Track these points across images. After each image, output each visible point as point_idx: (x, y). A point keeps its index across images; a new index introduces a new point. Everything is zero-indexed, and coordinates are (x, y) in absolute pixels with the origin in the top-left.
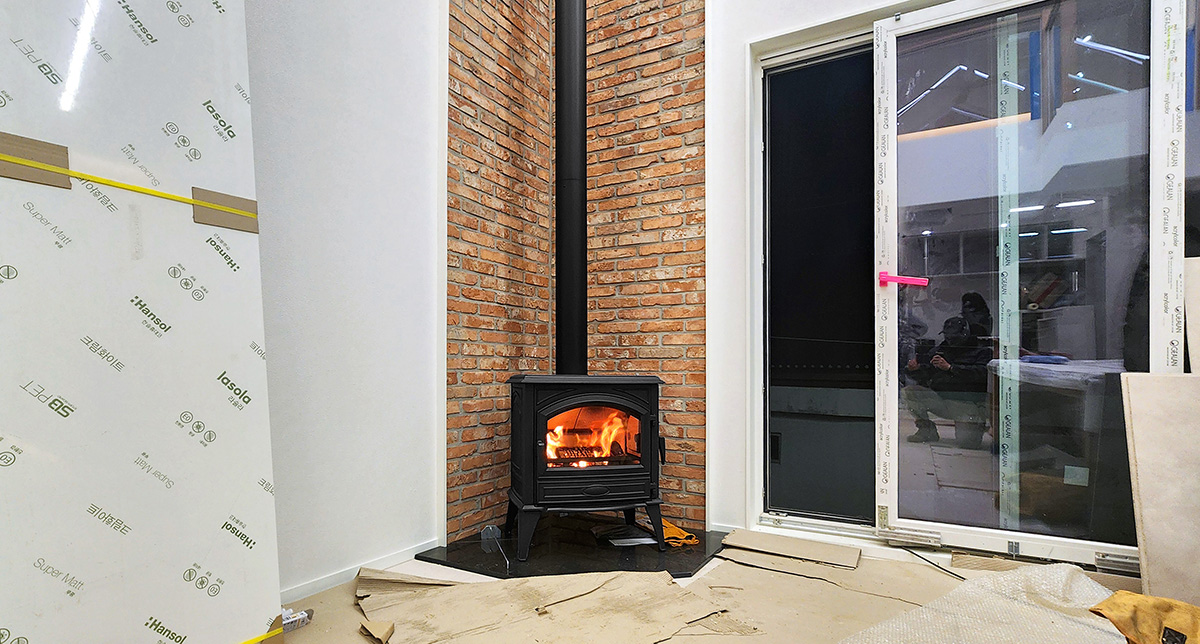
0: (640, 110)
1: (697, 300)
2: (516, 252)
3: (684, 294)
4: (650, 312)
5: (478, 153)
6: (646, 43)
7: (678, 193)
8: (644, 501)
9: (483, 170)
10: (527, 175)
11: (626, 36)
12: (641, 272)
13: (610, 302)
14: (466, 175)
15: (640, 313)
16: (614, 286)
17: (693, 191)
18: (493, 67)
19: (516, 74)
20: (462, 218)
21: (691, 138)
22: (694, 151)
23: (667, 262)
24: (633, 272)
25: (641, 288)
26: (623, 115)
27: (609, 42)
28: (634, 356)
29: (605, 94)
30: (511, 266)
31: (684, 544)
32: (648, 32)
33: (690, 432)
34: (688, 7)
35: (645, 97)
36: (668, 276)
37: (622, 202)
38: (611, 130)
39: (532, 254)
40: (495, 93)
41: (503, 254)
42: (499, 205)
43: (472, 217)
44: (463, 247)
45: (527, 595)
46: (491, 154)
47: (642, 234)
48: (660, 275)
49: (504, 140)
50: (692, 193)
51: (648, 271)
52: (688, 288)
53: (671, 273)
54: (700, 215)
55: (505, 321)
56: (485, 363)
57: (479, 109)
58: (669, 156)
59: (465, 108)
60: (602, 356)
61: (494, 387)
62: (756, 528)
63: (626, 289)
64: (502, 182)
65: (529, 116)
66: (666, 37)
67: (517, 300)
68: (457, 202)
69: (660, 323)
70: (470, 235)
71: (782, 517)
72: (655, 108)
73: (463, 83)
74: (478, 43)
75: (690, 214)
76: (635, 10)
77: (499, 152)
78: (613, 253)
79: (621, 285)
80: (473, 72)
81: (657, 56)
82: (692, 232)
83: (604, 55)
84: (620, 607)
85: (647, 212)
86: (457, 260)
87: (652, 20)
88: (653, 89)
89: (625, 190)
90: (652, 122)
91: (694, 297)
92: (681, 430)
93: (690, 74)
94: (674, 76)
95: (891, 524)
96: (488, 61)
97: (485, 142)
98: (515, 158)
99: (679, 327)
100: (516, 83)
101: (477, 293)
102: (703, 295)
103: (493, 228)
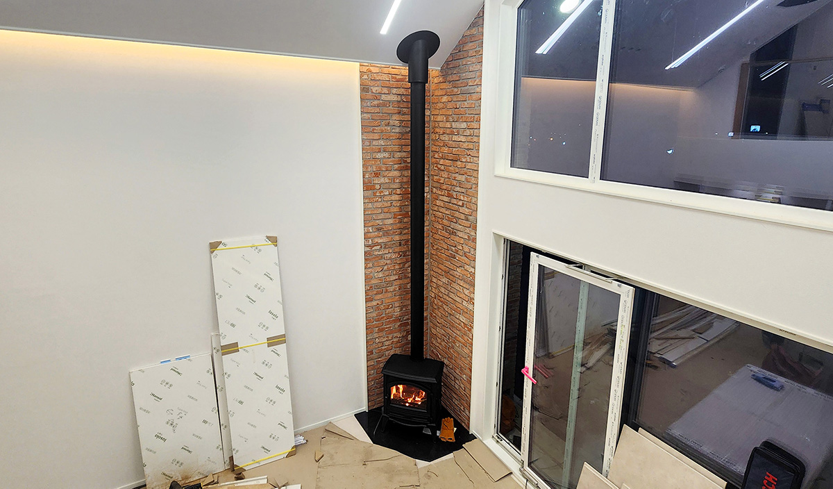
0: (457, 239)
2: (405, 293)
4: (458, 333)
5: (383, 262)
6: (460, 208)
7: (467, 286)
9: (386, 268)
11: (454, 200)
14: (375, 274)
17: (471, 289)
18: (391, 221)
19: (405, 216)
20: (374, 291)
21: (471, 263)
22: (472, 270)
26: (452, 237)
28: (452, 347)
32: (461, 203)
35: (460, 234)
37: (451, 278)
38: (448, 241)
40: (392, 231)
42: (395, 278)
43: (379, 290)
46: (390, 259)
47: (456, 297)
49: (398, 249)
54: (473, 301)
57: (383, 244)
58: (466, 267)
59: (374, 248)
63: (451, 317)
66: (467, 210)
68: (370, 287)
70: (379, 296)
72: (462, 241)
73: (374, 238)
74: (382, 216)
75: (470, 298)
77: (394, 256)
80: (379, 230)
81: (463, 217)
82: (470, 307)
85: (459, 288)
86: (372, 309)
87: (462, 198)
88: (461, 231)
89: (452, 273)
90: (461, 247)
93: (472, 233)
94: (468, 230)
97: (386, 256)
100: (406, 220)
101: (383, 317)
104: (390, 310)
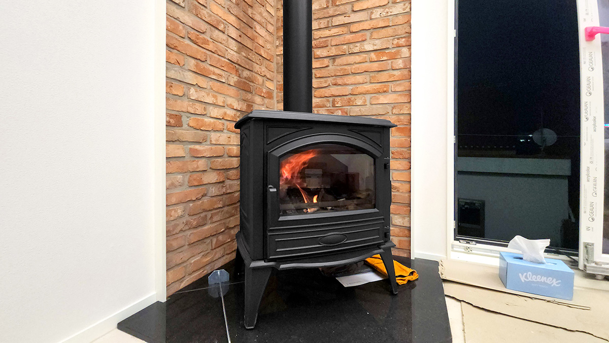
1: (401, 66)
2: (246, 22)
3: (390, 62)
8: (378, 246)
12: (351, 46)
15: (351, 79)
16: (328, 59)
23: (375, 35)
24: (345, 47)
25: (352, 59)
30: (241, 32)
36: (375, 48)
41: (234, 18)
47: (352, 15)
48: (368, 47)
51: (358, 44)
52: (393, 57)
53: (379, 44)
63: (339, 61)
67: (248, 64)
69: (368, 87)
78: (327, 33)
79: (333, 58)
91: (400, 63)
95: (596, 259)
99: (385, 89)
101: (206, 42)
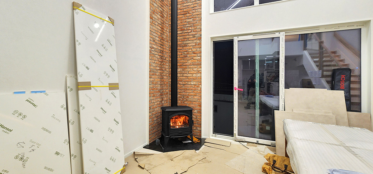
0: (188, 47)
2: (162, 78)
4: (190, 91)
5: (155, 58)
6: (189, 33)
7: (196, 66)
8: (189, 134)
9: (156, 62)
10: (164, 60)
11: (185, 31)
12: (188, 82)
13: (182, 89)
14: (153, 64)
15: (188, 91)
16: (182, 85)
17: (199, 66)
18: (157, 39)
19: (162, 39)
20: (152, 73)
21: (199, 55)
22: (199, 58)
23: (194, 81)
24: (186, 82)
25: (188, 86)
26: (184, 48)
27: (182, 31)
28: (187, 100)
29: (181, 43)
30: (161, 81)
31: (197, 142)
32: (190, 31)
33: (198, 117)
34: (198, 27)
35: (189, 45)
37: (184, 67)
38: (182, 51)
39: (165, 77)
40: (158, 44)
41: (159, 79)
42: (159, 68)
43: (153, 73)
44: (152, 79)
45: (168, 156)
46: (157, 58)
47: (188, 74)
48: (192, 84)
49: (160, 54)
50: (199, 67)
51: (190, 82)
52: (198, 87)
53: (194, 83)
54: (200, 72)
55: (160, 93)
56: (156, 104)
57: (155, 49)
58: (194, 58)
59: (152, 49)
60: (180, 100)
61: (157, 108)
62: (211, 137)
64: (159, 63)
65: (164, 47)
66: (194, 33)
67: (162, 88)
68: (151, 70)
69: (192, 94)
70: (153, 76)
71: (216, 135)
72: (191, 47)
73: (152, 44)
74: (155, 34)
75: (198, 71)
76: (187, 26)
77: (159, 57)
78: (182, 78)
79: (184, 85)
80: (154, 41)
81: (191, 36)
82: (199, 75)
83: (180, 34)
84: (186, 158)
85: (189, 70)
86: (151, 82)
87: (191, 28)
88: (191, 43)
89: (185, 64)
90: (191, 50)
91: (199, 89)
92: (196, 117)
93: (198, 41)
94: (195, 41)
95: (236, 137)
96: (157, 38)
97: (156, 55)
98: (162, 57)
99: (196, 95)
100: (162, 41)
101: (154, 89)
102: (201, 88)
103: (157, 74)
104: (157, 85)
